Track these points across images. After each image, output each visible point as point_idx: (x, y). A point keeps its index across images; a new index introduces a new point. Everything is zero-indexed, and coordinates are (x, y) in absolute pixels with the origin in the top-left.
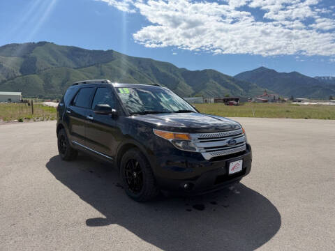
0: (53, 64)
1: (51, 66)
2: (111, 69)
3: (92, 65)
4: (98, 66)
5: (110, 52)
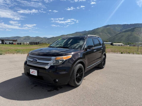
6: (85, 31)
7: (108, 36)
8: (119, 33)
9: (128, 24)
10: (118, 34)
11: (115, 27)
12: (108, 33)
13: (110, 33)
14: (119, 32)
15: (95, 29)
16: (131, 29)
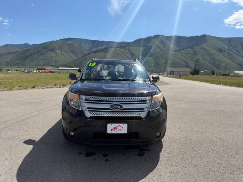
0: (161, 50)
1: (159, 51)
2: (203, 49)
3: (188, 48)
4: (192, 48)
5: (204, 36)
6: (26, 44)
7: (70, 56)
8: (89, 54)
9: (99, 41)
10: (86, 55)
11: (81, 44)
12: (71, 52)
13: (73, 52)
14: (87, 52)
15: (46, 43)
16: (104, 48)
